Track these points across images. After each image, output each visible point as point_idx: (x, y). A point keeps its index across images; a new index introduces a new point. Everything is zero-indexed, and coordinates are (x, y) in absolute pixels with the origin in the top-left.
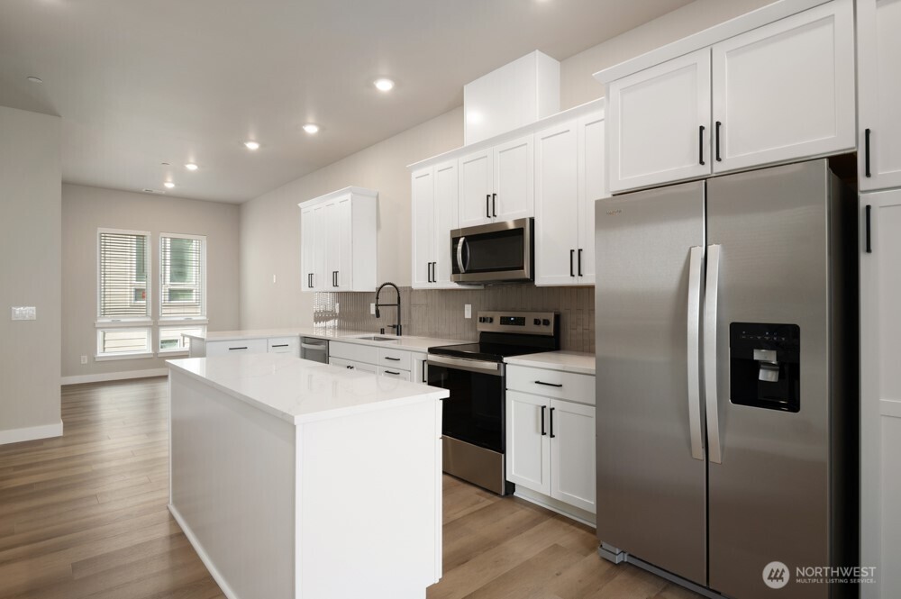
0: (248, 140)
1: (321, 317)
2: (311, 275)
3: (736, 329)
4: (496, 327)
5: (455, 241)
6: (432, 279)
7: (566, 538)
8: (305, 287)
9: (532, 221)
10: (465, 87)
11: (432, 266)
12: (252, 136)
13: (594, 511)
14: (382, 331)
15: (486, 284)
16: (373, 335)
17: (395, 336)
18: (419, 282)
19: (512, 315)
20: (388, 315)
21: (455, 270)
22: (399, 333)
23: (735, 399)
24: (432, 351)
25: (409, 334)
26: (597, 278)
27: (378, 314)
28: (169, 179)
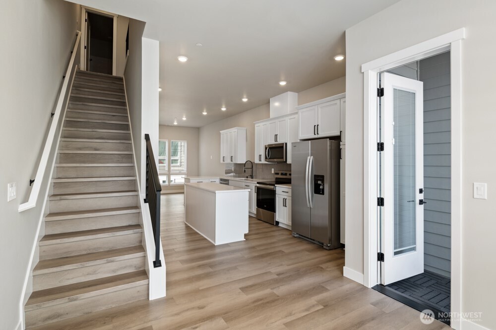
0: (203, 112)
1: (228, 172)
2: (224, 157)
3: (315, 176)
4: (279, 176)
5: (266, 148)
6: (260, 160)
7: (287, 233)
8: (222, 161)
9: (286, 144)
10: (270, 99)
11: (260, 156)
12: (205, 111)
13: (291, 225)
14: (247, 177)
15: (278, 162)
16: (244, 179)
17: (251, 179)
18: (257, 161)
19: (284, 172)
20: (249, 172)
21: (266, 158)
22: (252, 178)
23: (315, 193)
24: (258, 183)
25: (256, 178)
26: (292, 161)
27: (245, 172)
28: (176, 122)
